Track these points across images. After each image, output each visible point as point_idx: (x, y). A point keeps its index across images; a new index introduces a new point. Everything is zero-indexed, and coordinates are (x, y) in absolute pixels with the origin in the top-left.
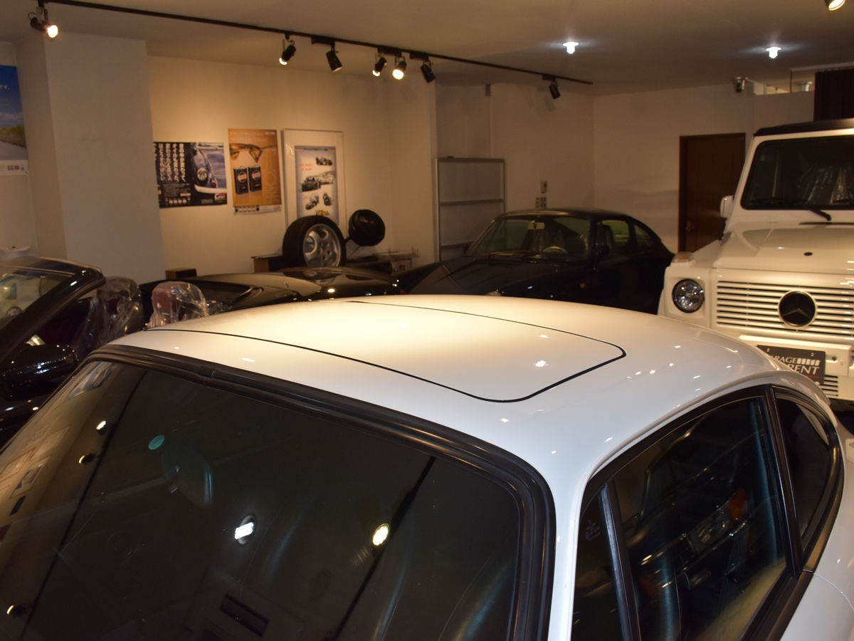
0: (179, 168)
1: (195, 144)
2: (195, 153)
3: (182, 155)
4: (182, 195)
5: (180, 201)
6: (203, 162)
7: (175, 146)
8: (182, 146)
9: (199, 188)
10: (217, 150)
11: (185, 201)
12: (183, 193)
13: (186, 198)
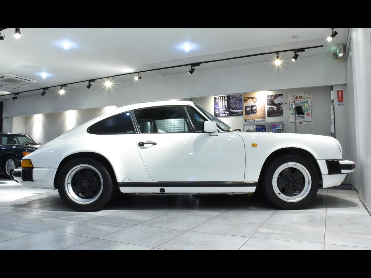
0: (225, 104)
1: (230, 96)
2: (230, 99)
3: (226, 100)
4: (226, 113)
5: (225, 115)
6: (233, 101)
7: (224, 97)
8: (226, 97)
9: (231, 110)
10: (239, 97)
11: (227, 115)
12: (226, 112)
13: (227, 114)
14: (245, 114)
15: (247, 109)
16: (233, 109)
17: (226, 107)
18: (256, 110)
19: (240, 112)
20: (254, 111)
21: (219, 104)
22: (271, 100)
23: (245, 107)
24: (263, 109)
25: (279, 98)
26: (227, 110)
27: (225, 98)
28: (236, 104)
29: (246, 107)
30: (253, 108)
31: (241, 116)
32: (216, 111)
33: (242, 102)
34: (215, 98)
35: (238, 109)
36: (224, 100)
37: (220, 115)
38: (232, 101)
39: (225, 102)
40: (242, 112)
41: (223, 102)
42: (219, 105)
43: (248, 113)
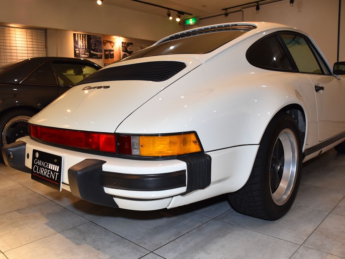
14: (105, 58)
15: (106, 53)
16: (94, 50)
17: (86, 47)
18: (113, 55)
19: (100, 55)
20: (112, 56)
21: (79, 42)
22: (125, 47)
23: (104, 50)
24: (119, 55)
25: (130, 46)
26: (87, 51)
27: (85, 36)
28: (96, 46)
29: (106, 51)
30: (111, 53)
31: (101, 59)
32: (77, 50)
33: (101, 45)
34: (74, 35)
35: (97, 52)
36: (84, 39)
37: (81, 55)
38: (92, 41)
39: (85, 42)
40: (102, 55)
41: (83, 41)
42: (79, 44)
43: (107, 57)
